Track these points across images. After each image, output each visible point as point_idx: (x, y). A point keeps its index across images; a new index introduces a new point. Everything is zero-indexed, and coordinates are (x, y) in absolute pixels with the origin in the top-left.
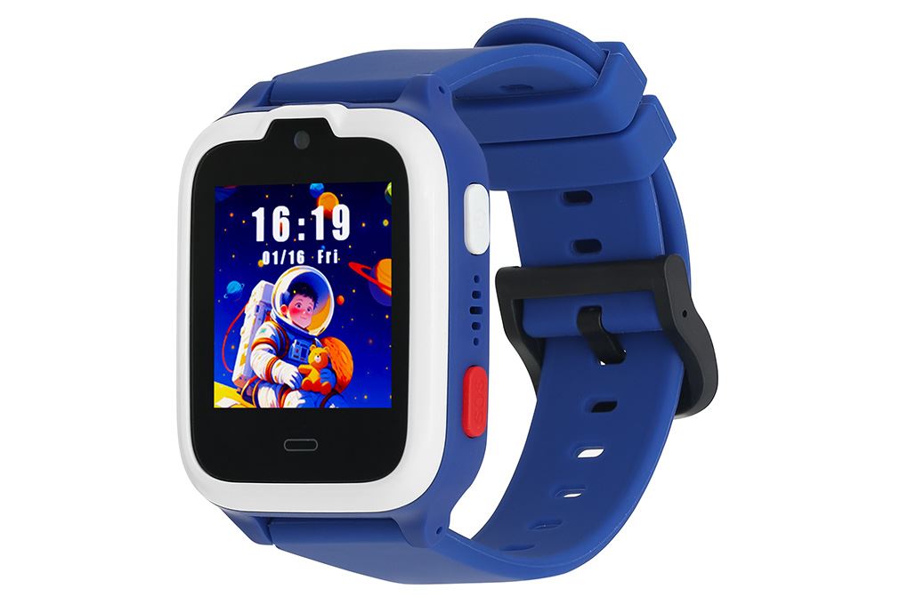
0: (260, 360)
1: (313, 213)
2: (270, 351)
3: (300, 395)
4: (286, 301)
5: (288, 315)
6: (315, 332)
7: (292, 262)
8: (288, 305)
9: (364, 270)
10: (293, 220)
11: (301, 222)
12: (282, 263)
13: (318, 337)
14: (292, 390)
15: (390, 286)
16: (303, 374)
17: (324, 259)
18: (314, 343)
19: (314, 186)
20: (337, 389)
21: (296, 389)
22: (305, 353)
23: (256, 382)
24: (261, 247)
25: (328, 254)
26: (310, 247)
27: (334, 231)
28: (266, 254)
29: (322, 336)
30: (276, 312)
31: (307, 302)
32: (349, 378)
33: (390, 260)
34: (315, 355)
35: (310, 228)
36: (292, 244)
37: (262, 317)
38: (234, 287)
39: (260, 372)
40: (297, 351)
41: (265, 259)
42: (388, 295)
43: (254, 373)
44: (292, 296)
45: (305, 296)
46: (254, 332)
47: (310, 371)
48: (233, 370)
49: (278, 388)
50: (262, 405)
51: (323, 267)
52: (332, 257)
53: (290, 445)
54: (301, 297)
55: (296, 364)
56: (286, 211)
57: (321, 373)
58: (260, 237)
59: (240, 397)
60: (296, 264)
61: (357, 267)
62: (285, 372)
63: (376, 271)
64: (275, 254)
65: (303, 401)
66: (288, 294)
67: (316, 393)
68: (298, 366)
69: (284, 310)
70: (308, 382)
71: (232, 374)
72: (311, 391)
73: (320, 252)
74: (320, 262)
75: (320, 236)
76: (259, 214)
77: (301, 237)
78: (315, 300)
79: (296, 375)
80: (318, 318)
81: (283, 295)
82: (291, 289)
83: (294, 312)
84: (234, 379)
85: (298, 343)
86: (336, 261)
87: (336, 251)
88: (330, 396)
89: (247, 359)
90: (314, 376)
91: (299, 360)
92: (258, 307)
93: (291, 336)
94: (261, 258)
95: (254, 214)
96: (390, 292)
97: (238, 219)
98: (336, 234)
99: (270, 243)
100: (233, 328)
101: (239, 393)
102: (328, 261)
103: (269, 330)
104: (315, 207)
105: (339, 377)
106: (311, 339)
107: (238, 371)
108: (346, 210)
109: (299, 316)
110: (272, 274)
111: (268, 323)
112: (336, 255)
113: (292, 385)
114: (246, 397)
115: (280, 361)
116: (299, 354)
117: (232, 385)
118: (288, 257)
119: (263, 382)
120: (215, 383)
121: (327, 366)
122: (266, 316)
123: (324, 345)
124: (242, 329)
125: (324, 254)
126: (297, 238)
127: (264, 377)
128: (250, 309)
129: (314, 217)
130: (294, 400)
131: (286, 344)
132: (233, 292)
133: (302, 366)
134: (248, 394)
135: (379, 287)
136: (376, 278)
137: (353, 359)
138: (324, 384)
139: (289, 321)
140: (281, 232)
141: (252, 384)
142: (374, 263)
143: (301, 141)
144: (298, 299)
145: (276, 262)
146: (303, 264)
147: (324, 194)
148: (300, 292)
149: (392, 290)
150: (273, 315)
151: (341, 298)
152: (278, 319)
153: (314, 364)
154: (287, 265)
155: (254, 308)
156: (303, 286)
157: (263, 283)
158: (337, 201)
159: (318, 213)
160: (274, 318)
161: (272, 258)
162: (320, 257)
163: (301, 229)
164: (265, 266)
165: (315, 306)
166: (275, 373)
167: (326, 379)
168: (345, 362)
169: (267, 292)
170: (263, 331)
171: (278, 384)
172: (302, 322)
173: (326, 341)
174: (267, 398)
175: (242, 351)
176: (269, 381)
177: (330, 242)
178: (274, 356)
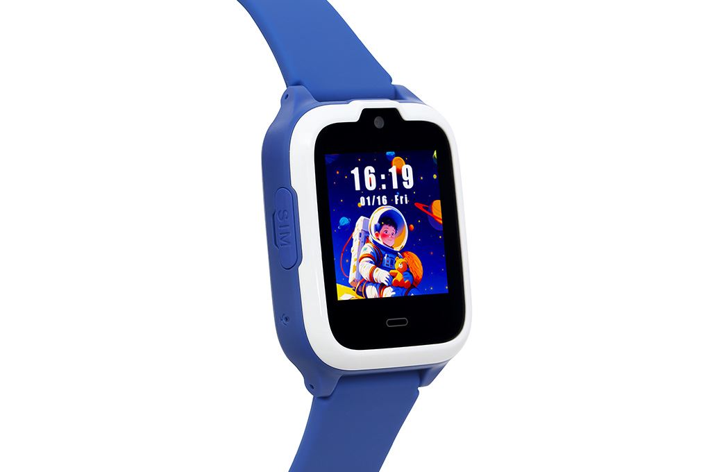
0: (365, 268)
1: (390, 170)
2: (371, 262)
3: (392, 290)
4: (378, 229)
5: (380, 238)
6: (397, 249)
7: (379, 204)
8: (379, 232)
9: (424, 207)
10: (377, 175)
11: (383, 177)
12: (373, 204)
13: (401, 252)
14: (386, 287)
15: (441, 217)
16: (393, 276)
17: (399, 201)
18: (398, 255)
19: (388, 153)
20: (414, 284)
21: (389, 286)
22: (393, 263)
23: (364, 282)
24: (359, 194)
25: (402, 198)
26: (390, 193)
27: (404, 183)
28: (362, 199)
29: (402, 251)
30: (372, 237)
31: (391, 230)
32: (421, 277)
33: (439, 201)
34: (399, 263)
35: (389, 180)
36: (378, 192)
37: (363, 240)
38: (344, 221)
39: (366, 276)
40: (388, 261)
41: (362, 203)
42: (439, 223)
43: (362, 277)
44: (381, 226)
45: (390, 226)
46: (360, 251)
47: (397, 274)
48: (349, 275)
49: (378, 286)
50: (369, 297)
51: (398, 206)
52: (404, 200)
53: (390, 323)
54: (387, 226)
55: (388, 270)
56: (373, 170)
57: (404, 275)
58: (358, 188)
59: (355, 292)
60: (382, 205)
61: (420, 206)
62: (382, 275)
63: (431, 208)
64: (368, 198)
65: (394, 293)
66: (379, 225)
67: (402, 288)
68: (389, 271)
69: (377, 235)
70: (396, 281)
71: (348, 279)
72: (398, 287)
73: (396, 196)
74: (397, 203)
75: (395, 186)
76: (355, 172)
77: (384, 187)
78: (396, 228)
79: (388, 277)
80: (399, 240)
81: (376, 225)
82: (380, 221)
83: (384, 236)
84: (350, 282)
85: (388, 256)
86: (406, 203)
87: (406, 195)
88: (410, 289)
89: (357, 268)
90: (399, 277)
91: (389, 267)
92: (361, 234)
93: (383, 252)
94: (360, 202)
95: (352, 172)
96: (441, 222)
97: (342, 175)
98: (405, 184)
99: (365, 192)
100: (346, 248)
101: (354, 290)
102: (402, 203)
103: (369, 249)
104: (391, 167)
105: (415, 277)
106: (395, 253)
107: (352, 276)
108: (409, 167)
109: (385, 239)
110: (368, 211)
111: (368, 244)
112: (406, 198)
113: (386, 284)
114: (359, 293)
115: (377, 268)
116: (389, 263)
117: (349, 285)
118: (376, 200)
119: (368, 282)
120: (337, 285)
121: (406, 270)
122: (366, 240)
123: (404, 257)
124: (352, 249)
125: (399, 198)
126: (381, 187)
127: (369, 279)
128: (356, 235)
129: (391, 173)
130: (388, 293)
131: (380, 257)
132: (343, 224)
133: (391, 271)
134: (360, 290)
135: (434, 218)
136: (432, 213)
137: (423, 265)
138: (406, 282)
139: (381, 242)
140: (371, 183)
141: (361, 284)
142: (430, 203)
143: (379, 123)
144: (385, 227)
145: (369, 204)
146: (387, 205)
147: (396, 158)
148: (386, 223)
149: (443, 220)
150: (370, 238)
151: (412, 226)
152: (374, 241)
153: (399, 269)
154: (376, 206)
155: (358, 234)
156: (387, 219)
157: (362, 218)
158: (404, 163)
159: (393, 170)
160: (371, 241)
161: (366, 201)
162: (397, 200)
163: (383, 182)
164: (362, 206)
165: (396, 232)
166: (375, 276)
167: (407, 278)
168: (418, 268)
169: (365, 224)
170: (365, 249)
171: (378, 283)
172: (389, 243)
173: (405, 254)
174: (372, 292)
175: (353, 263)
176: (372, 281)
177: (402, 190)
178: (373, 265)
